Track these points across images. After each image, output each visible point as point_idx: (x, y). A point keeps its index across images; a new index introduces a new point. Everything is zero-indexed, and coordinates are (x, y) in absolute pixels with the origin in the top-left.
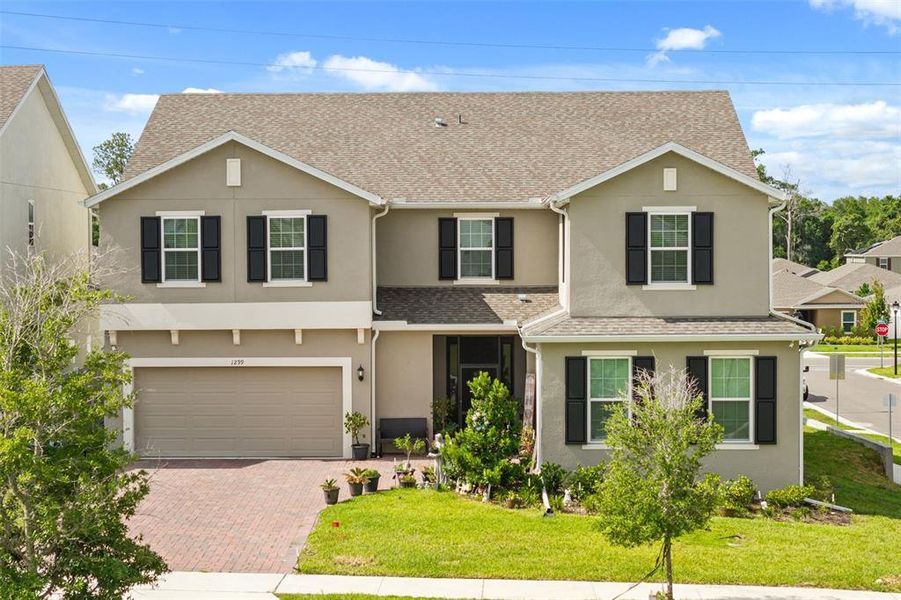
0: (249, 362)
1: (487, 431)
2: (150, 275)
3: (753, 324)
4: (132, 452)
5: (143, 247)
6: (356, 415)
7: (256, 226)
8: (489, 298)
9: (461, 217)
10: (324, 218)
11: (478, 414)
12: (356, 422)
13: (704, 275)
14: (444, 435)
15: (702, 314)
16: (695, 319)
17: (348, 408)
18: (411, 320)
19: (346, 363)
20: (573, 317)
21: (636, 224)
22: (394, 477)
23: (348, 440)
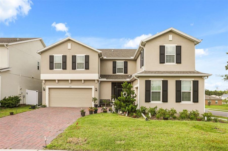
2: (51, 68)
5: (50, 62)
6: (95, 98)
7: (74, 58)
9: (117, 61)
10: (88, 56)
11: (124, 92)
13: (179, 61)
14: (114, 99)
17: (93, 96)
19: (93, 87)
22: (102, 110)
23: (93, 103)
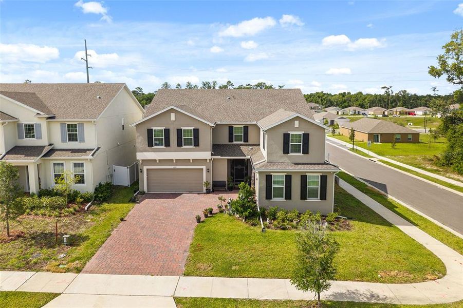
0: (178, 167)
1: (244, 200)
3: (320, 166)
4: (146, 192)
6: (207, 182)
7: (179, 132)
8: (242, 148)
9: (234, 126)
10: (198, 129)
12: (207, 184)
13: (306, 151)
15: (304, 162)
16: (303, 164)
17: (205, 180)
18: (222, 156)
19: (204, 168)
20: (268, 163)
21: (286, 137)
23: (205, 188)
